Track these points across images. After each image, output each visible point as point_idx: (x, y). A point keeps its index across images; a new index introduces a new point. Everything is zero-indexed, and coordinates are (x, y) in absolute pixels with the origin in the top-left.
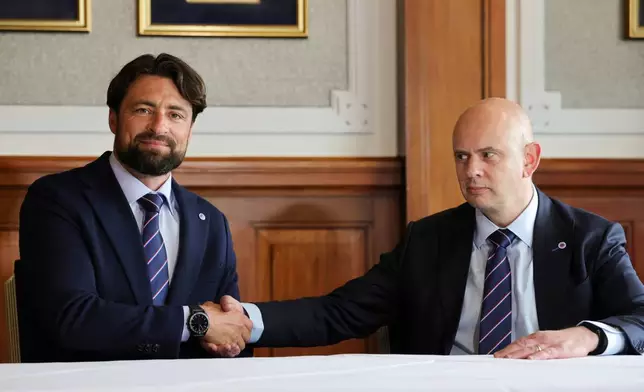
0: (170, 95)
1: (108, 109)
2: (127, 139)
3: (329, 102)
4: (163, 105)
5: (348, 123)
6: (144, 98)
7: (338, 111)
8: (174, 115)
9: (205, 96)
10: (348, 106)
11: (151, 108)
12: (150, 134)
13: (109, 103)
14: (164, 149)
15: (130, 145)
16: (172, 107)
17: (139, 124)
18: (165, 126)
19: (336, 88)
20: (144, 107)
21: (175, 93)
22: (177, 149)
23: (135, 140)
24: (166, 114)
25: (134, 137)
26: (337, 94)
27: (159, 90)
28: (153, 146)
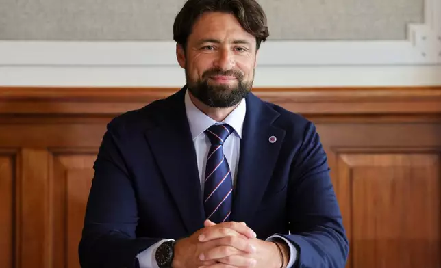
0: (233, 31)
1: (175, 43)
2: (196, 76)
3: (405, 35)
4: (228, 42)
5: (424, 55)
6: (208, 36)
7: (414, 44)
8: (239, 49)
9: (267, 28)
10: (424, 38)
11: (216, 44)
12: (217, 70)
13: (176, 38)
14: (231, 82)
15: (199, 81)
16: (235, 42)
17: (205, 61)
18: (231, 61)
19: (412, 22)
20: (210, 44)
21: (238, 27)
22: (245, 80)
23: (203, 76)
24: (231, 48)
25: (201, 74)
26: (413, 28)
27: (223, 26)
28: (221, 82)
